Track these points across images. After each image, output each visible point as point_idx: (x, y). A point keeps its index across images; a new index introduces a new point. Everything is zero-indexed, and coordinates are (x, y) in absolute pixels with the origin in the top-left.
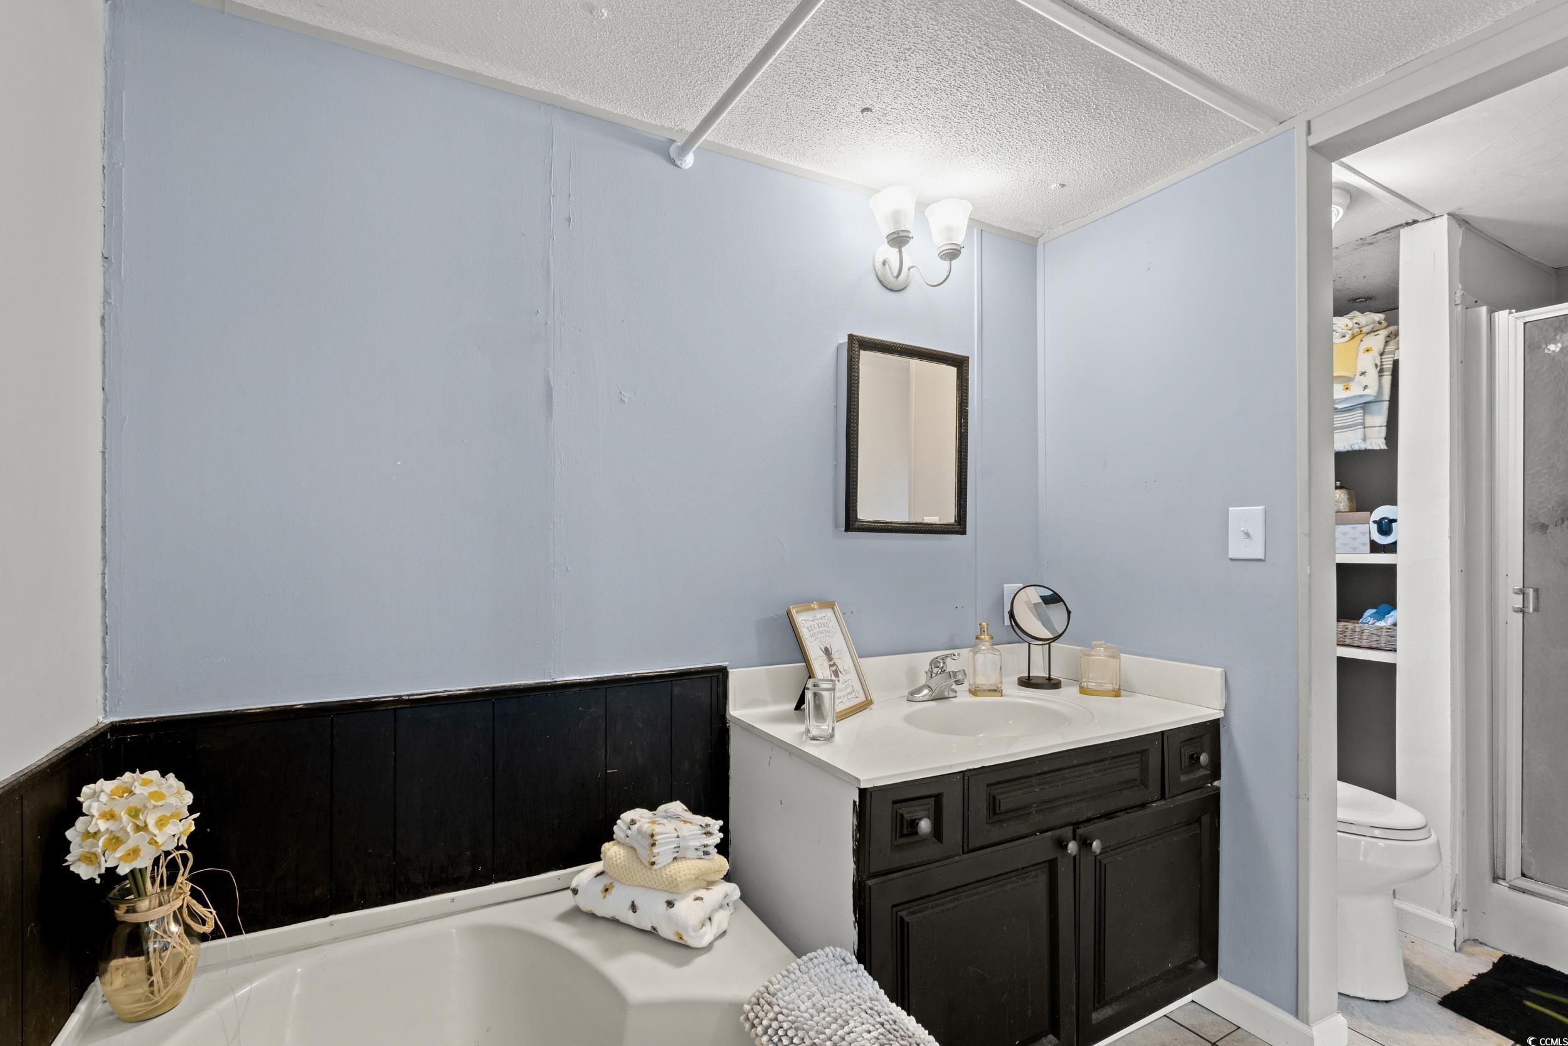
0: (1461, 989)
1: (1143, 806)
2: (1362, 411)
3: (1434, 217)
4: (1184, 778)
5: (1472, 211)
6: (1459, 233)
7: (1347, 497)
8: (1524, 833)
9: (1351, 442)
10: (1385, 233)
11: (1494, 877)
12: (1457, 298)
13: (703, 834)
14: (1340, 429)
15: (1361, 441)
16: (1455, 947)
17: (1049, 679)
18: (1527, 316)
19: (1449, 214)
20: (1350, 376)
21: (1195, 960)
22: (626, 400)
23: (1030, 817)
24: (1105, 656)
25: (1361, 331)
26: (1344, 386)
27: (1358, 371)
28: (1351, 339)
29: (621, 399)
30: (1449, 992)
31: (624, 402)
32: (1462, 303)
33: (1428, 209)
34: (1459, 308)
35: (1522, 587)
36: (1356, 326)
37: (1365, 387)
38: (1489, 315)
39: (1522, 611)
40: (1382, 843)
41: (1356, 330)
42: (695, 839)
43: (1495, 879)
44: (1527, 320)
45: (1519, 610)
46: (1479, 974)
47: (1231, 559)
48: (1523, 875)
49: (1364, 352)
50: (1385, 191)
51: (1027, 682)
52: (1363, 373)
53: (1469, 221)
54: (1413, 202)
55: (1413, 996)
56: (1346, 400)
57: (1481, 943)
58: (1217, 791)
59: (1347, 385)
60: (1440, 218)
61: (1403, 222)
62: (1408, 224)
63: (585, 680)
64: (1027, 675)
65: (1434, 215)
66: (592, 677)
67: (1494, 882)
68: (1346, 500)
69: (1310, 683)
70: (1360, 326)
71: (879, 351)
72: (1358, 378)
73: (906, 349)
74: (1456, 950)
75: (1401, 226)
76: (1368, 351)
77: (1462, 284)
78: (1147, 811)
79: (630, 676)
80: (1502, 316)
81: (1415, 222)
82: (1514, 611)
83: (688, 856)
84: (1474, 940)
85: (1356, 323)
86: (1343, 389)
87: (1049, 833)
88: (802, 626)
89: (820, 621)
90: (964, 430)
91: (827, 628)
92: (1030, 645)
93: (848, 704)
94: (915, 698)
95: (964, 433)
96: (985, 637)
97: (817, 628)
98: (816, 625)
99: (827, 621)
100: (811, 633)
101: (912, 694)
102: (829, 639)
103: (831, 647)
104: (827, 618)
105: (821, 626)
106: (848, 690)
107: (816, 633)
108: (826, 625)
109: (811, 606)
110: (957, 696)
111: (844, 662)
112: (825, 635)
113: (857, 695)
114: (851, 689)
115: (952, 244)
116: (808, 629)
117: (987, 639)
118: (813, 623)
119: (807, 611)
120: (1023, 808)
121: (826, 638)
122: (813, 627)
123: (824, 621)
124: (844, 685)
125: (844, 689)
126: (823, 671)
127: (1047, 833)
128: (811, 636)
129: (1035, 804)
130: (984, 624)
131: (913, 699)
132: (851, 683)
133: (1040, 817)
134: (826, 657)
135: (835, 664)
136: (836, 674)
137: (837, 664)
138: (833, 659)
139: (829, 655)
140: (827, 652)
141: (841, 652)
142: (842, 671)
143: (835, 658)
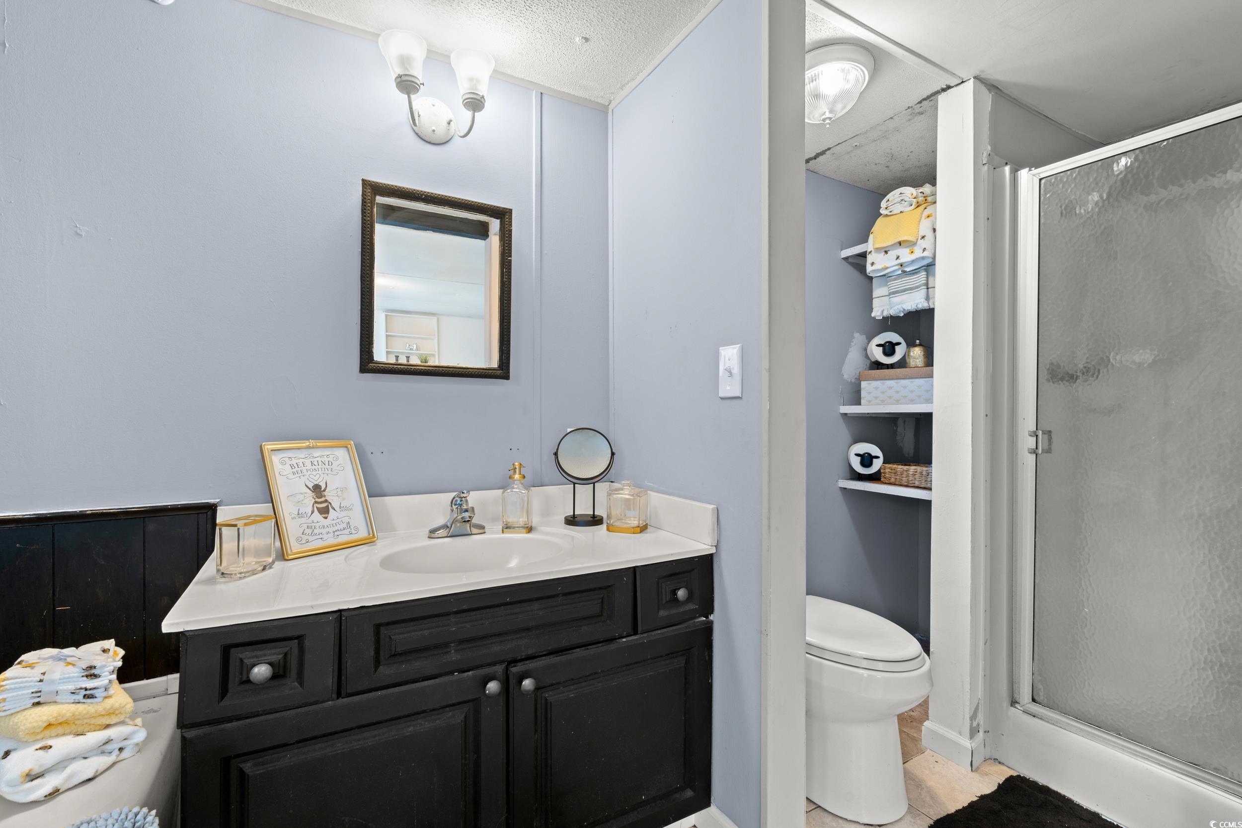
0: (957, 811)
1: (612, 640)
2: (925, 273)
3: (963, 82)
4: (663, 613)
5: (995, 75)
6: (988, 98)
7: (922, 353)
8: (1036, 660)
9: (917, 302)
10: (928, 101)
11: (1012, 701)
12: (984, 158)
13: (83, 676)
14: (909, 290)
15: (924, 300)
16: (972, 767)
17: (594, 516)
18: (1042, 172)
19: (975, 78)
20: (914, 240)
21: (682, 789)
22: (83, 234)
23: (445, 657)
24: (629, 495)
25: (926, 200)
26: (910, 250)
27: (920, 235)
28: (917, 207)
29: (77, 233)
30: (945, 814)
31: (81, 235)
32: (989, 163)
33: (954, 72)
34: (986, 167)
35: (1035, 430)
36: (920, 195)
37: (924, 250)
38: (1013, 175)
39: (1034, 452)
40: (879, 675)
41: (921, 199)
42: (69, 682)
43: (1014, 703)
44: (1042, 176)
45: (1033, 451)
46: (982, 796)
47: (722, 398)
48: (1034, 700)
49: (925, 218)
50: (901, 48)
51: (572, 521)
52: (923, 237)
53: (999, 87)
54: (937, 64)
55: (909, 818)
56: (913, 262)
57: (1000, 763)
58: (711, 625)
59: (913, 249)
60: (968, 82)
61: (939, 88)
62: (944, 90)
63: (21, 517)
64: (572, 514)
65: (962, 79)
66: (32, 513)
67: (1012, 706)
68: (922, 356)
69: (769, 519)
70: (924, 195)
71: (399, 198)
72: (920, 242)
73: (431, 197)
74: (972, 770)
75: (937, 93)
76: (928, 217)
77: (991, 146)
78: (612, 646)
79: (84, 513)
80: (1024, 174)
81: (949, 87)
82: (1029, 453)
83: (57, 701)
84: (994, 759)
85: (921, 193)
86: (909, 253)
87: (470, 673)
88: (282, 463)
89: (317, 459)
90: (506, 278)
91: (327, 466)
92: (576, 485)
93: (331, 541)
94: (436, 535)
95: (506, 281)
96: (517, 476)
97: (309, 466)
98: (308, 462)
99: (330, 459)
100: (295, 470)
101: (433, 531)
102: (326, 478)
103: (328, 485)
104: (332, 456)
105: (316, 464)
106: (339, 527)
107: (304, 471)
108: (327, 463)
109: (305, 445)
110: (484, 533)
111: (344, 499)
112: (320, 472)
113: (354, 532)
114: (345, 525)
115: (472, 93)
116: (292, 466)
117: (518, 478)
118: (303, 460)
119: (299, 449)
120: (437, 647)
121: (322, 475)
122: (301, 464)
123: (325, 459)
124: (335, 522)
125: (331, 526)
126: (300, 508)
127: (468, 673)
128: (294, 473)
129: (452, 643)
130: (516, 464)
131: (433, 535)
132: (346, 520)
133: (459, 657)
134: (314, 494)
135: (326, 501)
136: (324, 511)
137: (330, 501)
138: (325, 496)
139: (321, 492)
140: (317, 489)
141: (343, 489)
142: (337, 508)
143: (330, 495)
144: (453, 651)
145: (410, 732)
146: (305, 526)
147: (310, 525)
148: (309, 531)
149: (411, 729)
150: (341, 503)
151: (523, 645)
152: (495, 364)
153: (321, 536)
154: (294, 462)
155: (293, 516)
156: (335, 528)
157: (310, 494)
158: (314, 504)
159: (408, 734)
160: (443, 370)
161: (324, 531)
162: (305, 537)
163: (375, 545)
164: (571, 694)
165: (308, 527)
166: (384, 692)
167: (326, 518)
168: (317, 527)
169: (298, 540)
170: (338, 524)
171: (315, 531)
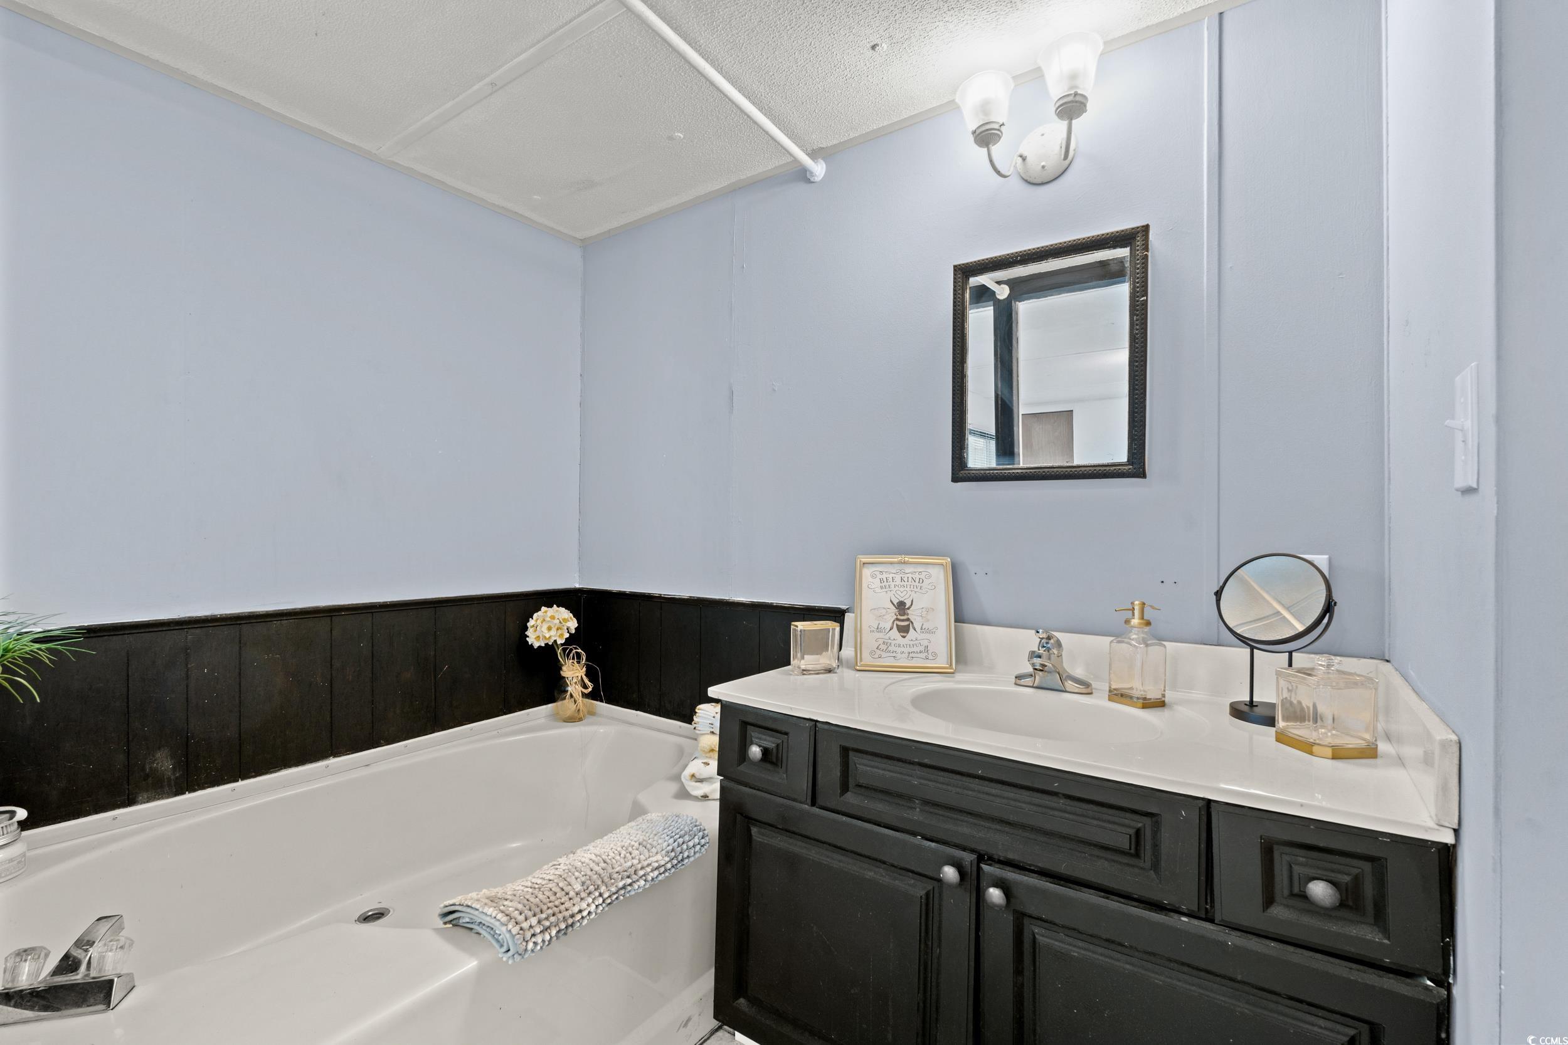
1: (1157, 906)
23: (908, 812)
64: (1249, 699)
78: (1155, 916)
87: (933, 845)
88: (872, 577)
89: (908, 575)
90: (1137, 330)
91: (917, 583)
92: (1255, 651)
93: (903, 662)
94: (1022, 682)
95: (1137, 334)
96: (1136, 621)
97: (898, 582)
98: (898, 578)
99: (922, 576)
100: (883, 585)
101: (1018, 677)
102: (914, 595)
103: (914, 603)
104: (924, 574)
105: (906, 580)
106: (915, 649)
107: (893, 586)
108: (917, 581)
109: (896, 560)
110: (1091, 693)
111: (928, 621)
112: (908, 589)
113: (931, 657)
114: (922, 648)
115: (1063, 97)
116: (881, 580)
117: (1136, 624)
118: (894, 575)
119: (891, 563)
120: (900, 796)
121: (909, 593)
122: (891, 580)
123: (917, 576)
124: (912, 643)
125: (908, 646)
126: (880, 622)
127: (930, 843)
128: (882, 587)
129: (917, 799)
130: (1137, 602)
131: (1019, 682)
132: (925, 643)
133: (921, 818)
134: (897, 610)
135: (908, 620)
136: (904, 630)
137: (912, 620)
138: (908, 614)
139: (904, 609)
140: (901, 607)
141: (929, 610)
142: (918, 629)
143: (913, 614)
144: (918, 810)
145: (870, 876)
146: (881, 641)
147: (886, 641)
148: (883, 647)
149: (871, 874)
150: (879, 624)
151: (1002, 843)
152: (1123, 457)
153: (894, 654)
154: (884, 576)
155: (872, 629)
156: (911, 650)
157: (893, 610)
158: (894, 621)
159: (867, 877)
160: (1044, 472)
161: (899, 650)
162: (878, 652)
163: (953, 677)
164: (1074, 952)
165: (884, 643)
166: (849, 820)
167: (904, 637)
168: (893, 645)
169: (872, 653)
170: (915, 646)
171: (890, 648)
